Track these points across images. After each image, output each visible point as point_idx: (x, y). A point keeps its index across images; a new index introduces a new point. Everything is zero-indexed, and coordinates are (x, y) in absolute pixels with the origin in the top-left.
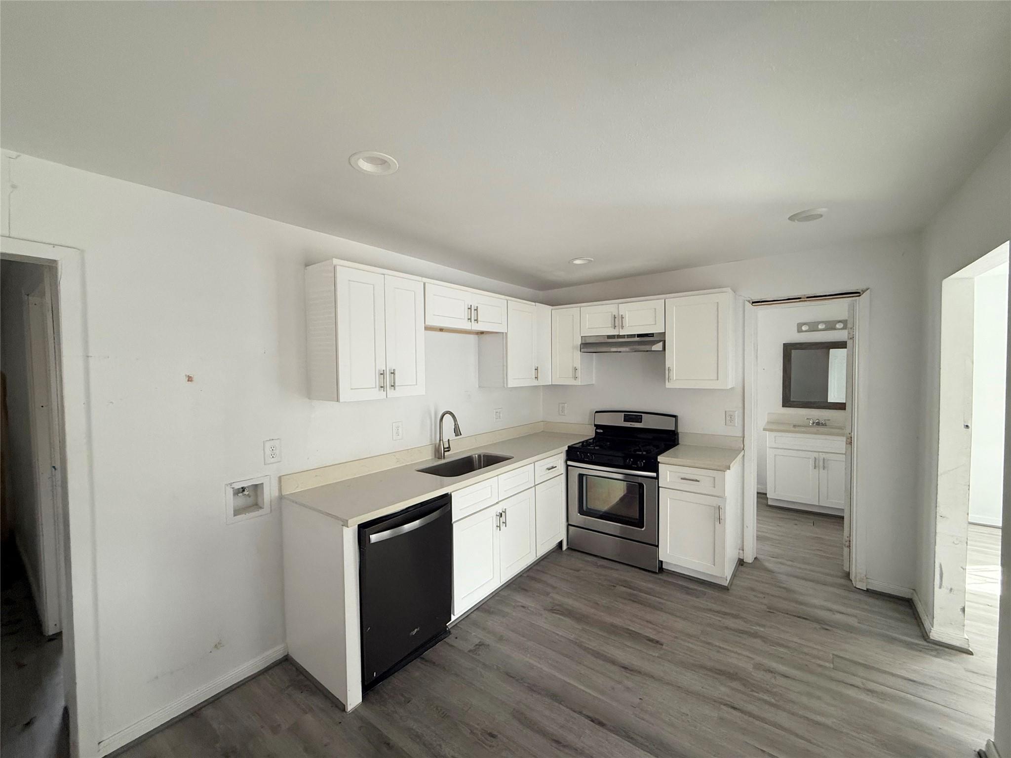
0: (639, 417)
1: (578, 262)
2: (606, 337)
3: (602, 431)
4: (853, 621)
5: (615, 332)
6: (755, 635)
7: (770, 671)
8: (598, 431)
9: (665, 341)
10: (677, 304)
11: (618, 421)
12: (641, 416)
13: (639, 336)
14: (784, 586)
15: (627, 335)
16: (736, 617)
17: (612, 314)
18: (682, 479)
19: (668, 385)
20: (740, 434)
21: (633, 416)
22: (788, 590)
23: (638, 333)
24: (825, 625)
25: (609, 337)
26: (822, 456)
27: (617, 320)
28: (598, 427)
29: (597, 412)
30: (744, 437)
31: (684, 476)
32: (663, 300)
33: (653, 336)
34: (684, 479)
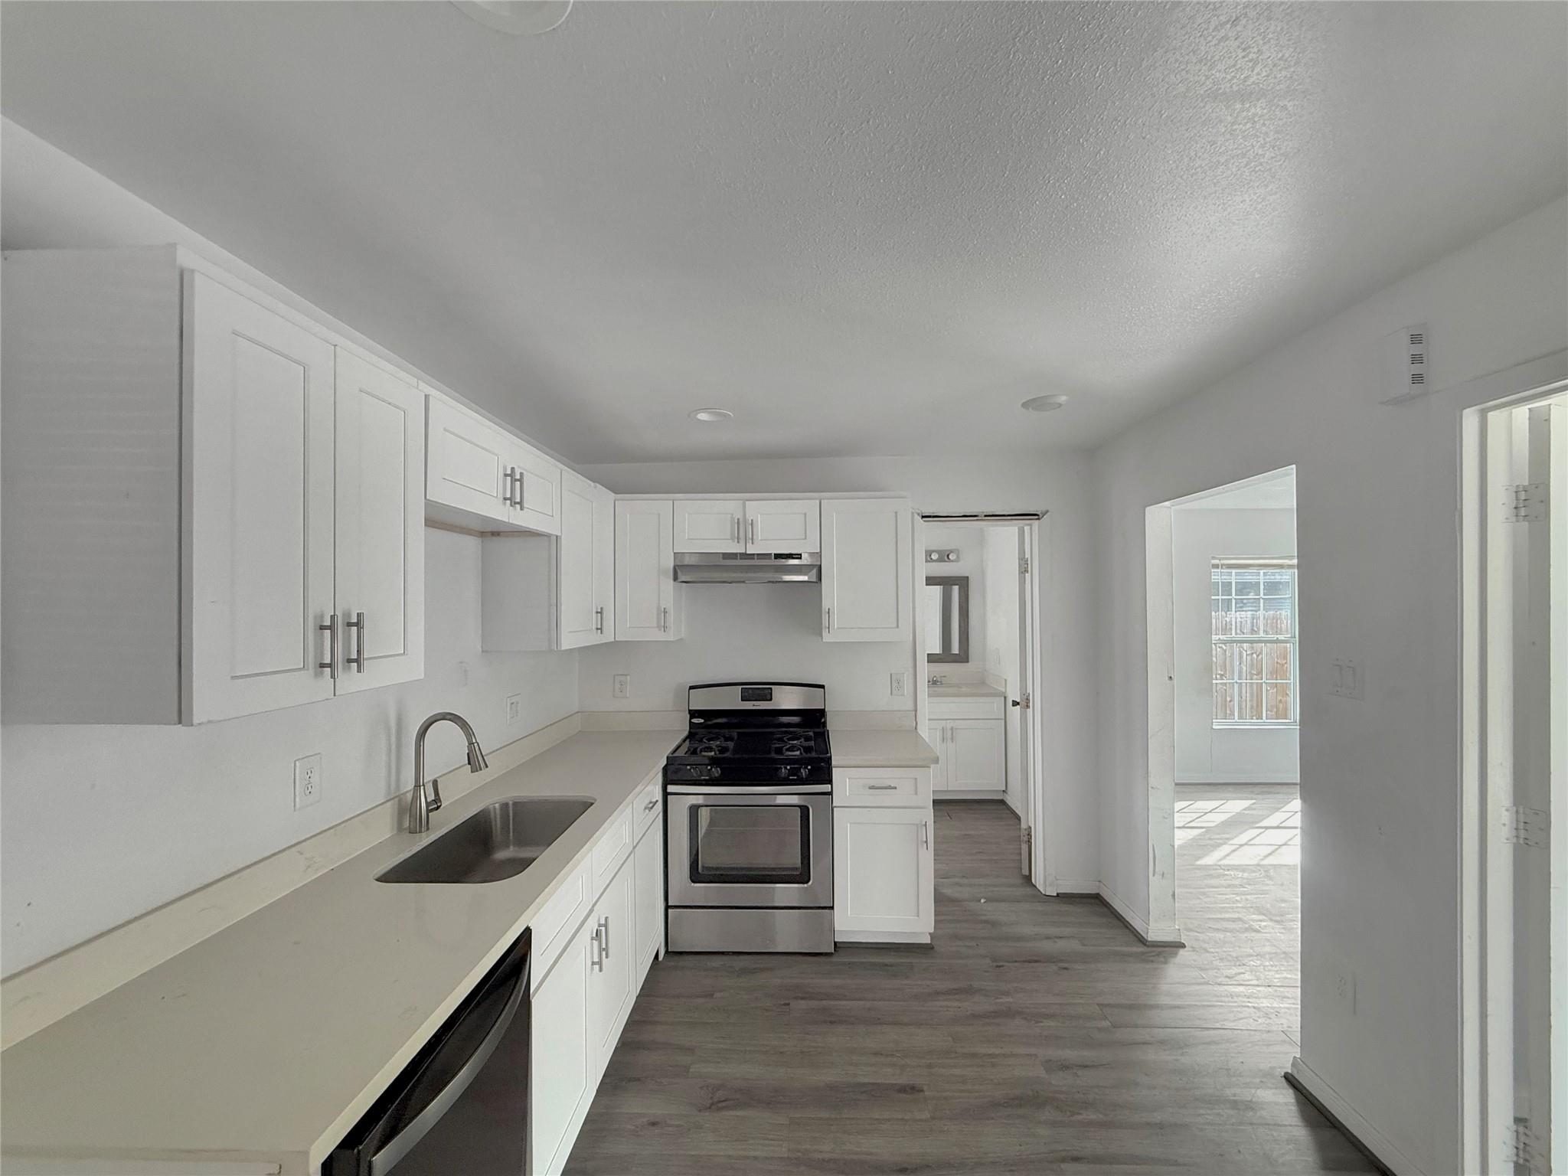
0: (766, 691)
1: (703, 416)
2: (721, 556)
3: (702, 721)
4: (1075, 945)
5: (738, 549)
6: (1009, 1013)
7: (1065, 1067)
8: (695, 721)
9: (820, 568)
10: (838, 509)
11: (731, 701)
12: (771, 689)
13: (778, 556)
14: (984, 918)
15: (758, 554)
16: (969, 991)
17: (732, 518)
18: (870, 788)
19: (827, 637)
20: (910, 706)
21: (759, 690)
22: (994, 924)
23: (776, 552)
24: (1061, 962)
25: (726, 556)
26: (949, 725)
27: (742, 528)
28: (693, 714)
29: (691, 688)
30: (916, 711)
31: (872, 783)
32: (818, 502)
33: (800, 558)
34: (872, 788)
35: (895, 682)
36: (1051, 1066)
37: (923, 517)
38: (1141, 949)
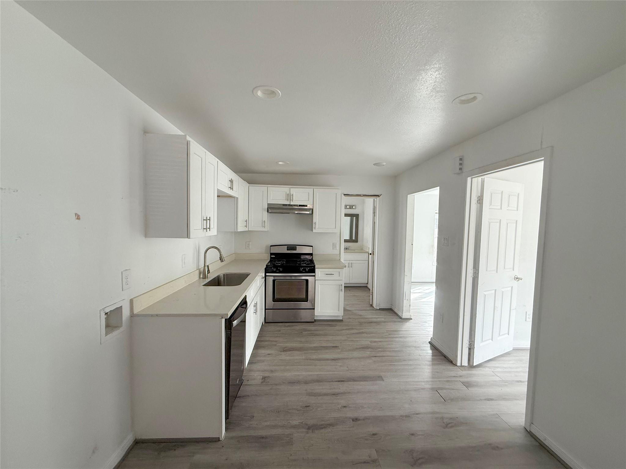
0: (294, 248)
1: (280, 163)
2: (282, 205)
3: (274, 256)
4: (383, 320)
5: (288, 203)
6: (363, 333)
7: (375, 342)
8: (272, 256)
9: (313, 209)
10: (319, 191)
11: (284, 250)
12: (296, 247)
13: (300, 206)
14: (357, 314)
15: (294, 205)
16: (353, 329)
17: (286, 193)
19: (314, 231)
20: (339, 253)
21: (292, 247)
22: (361, 315)
23: (299, 204)
24: (378, 323)
25: (284, 205)
27: (289, 196)
28: (271, 254)
29: (271, 246)
31: (327, 273)
32: (313, 189)
33: (307, 206)
34: (327, 274)
35: (334, 245)
36: (371, 342)
37: (344, 195)
38: (401, 320)
